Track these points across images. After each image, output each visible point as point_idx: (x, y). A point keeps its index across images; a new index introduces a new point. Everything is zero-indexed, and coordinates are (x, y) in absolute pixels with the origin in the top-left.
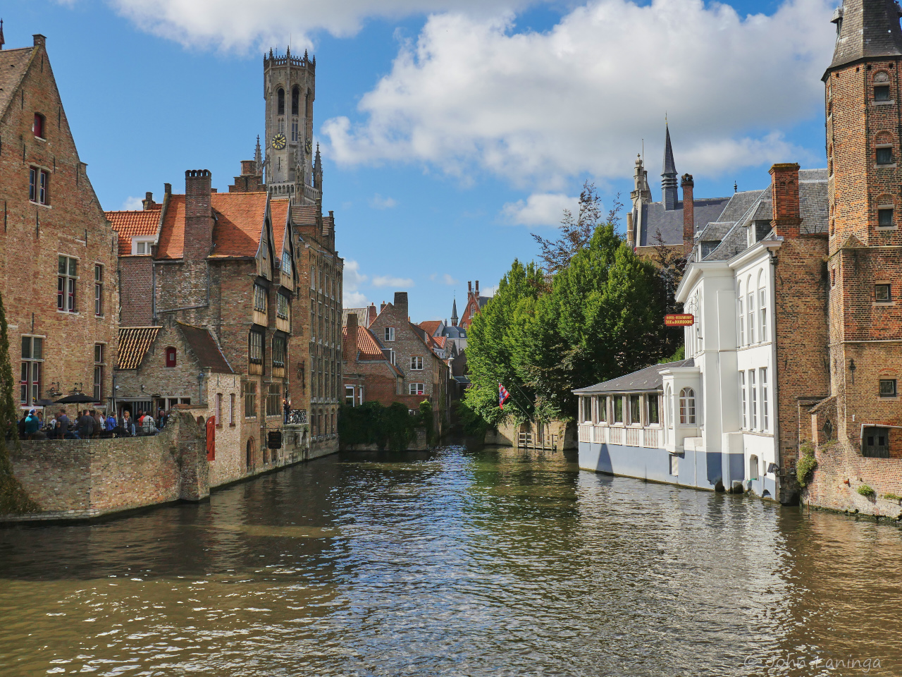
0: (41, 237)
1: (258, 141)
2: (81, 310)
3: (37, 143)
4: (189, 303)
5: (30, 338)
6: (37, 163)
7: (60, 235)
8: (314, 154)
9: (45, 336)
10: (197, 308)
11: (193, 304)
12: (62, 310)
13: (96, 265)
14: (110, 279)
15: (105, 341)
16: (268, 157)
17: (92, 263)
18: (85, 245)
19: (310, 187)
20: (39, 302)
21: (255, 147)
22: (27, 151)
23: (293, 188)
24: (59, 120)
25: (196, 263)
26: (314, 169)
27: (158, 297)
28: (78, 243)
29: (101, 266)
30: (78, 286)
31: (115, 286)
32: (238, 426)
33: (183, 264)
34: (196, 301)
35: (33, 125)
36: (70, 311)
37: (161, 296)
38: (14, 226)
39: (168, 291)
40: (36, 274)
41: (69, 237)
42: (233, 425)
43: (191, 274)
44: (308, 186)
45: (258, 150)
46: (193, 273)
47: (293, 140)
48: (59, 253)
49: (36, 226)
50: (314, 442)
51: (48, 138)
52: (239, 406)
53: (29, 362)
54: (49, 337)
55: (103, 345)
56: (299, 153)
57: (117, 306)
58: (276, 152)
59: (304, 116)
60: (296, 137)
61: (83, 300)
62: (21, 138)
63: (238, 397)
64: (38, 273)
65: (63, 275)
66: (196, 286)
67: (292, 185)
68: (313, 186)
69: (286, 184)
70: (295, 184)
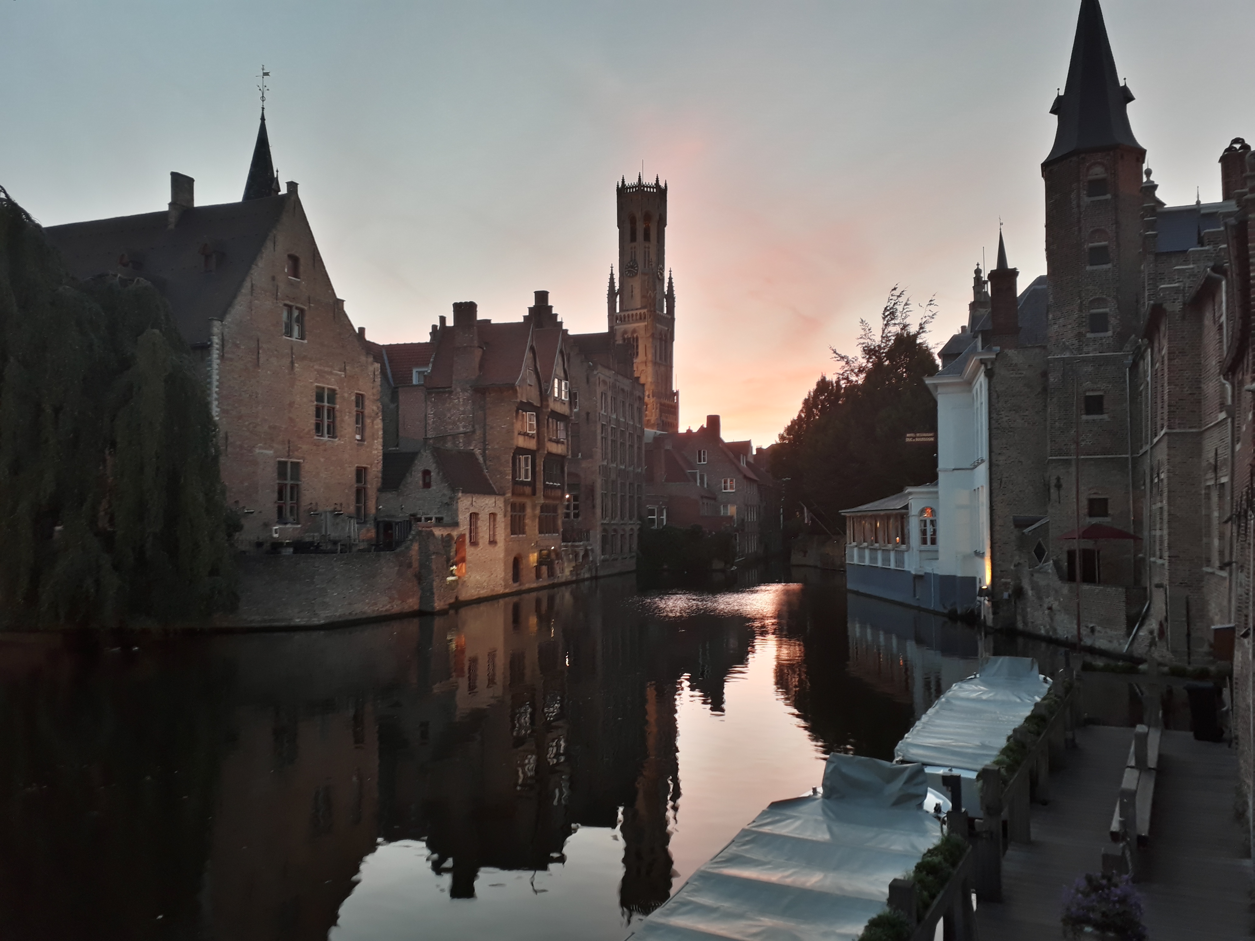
0: (296, 370)
1: (612, 270)
2: (341, 436)
3: (291, 283)
4: (458, 428)
5: (285, 463)
6: (291, 301)
7: (316, 367)
8: (666, 282)
9: (301, 461)
10: (465, 433)
11: (461, 429)
12: (322, 436)
13: (357, 394)
14: (372, 407)
15: (367, 465)
16: (621, 284)
17: (352, 393)
18: (343, 376)
19: (662, 314)
20: (295, 429)
22: (280, 290)
23: (645, 316)
24: (314, 260)
25: (464, 390)
26: (667, 295)
27: (430, 421)
28: (336, 375)
29: (362, 395)
30: (338, 414)
31: (377, 414)
32: (501, 544)
33: (452, 392)
34: (464, 427)
35: (286, 266)
36: (329, 437)
37: (433, 422)
38: (267, 360)
39: (439, 418)
40: (291, 404)
41: (326, 369)
42: (493, 542)
43: (459, 401)
44: (660, 313)
45: (612, 279)
46: (461, 400)
47: (645, 267)
48: (316, 384)
49: (290, 359)
50: (604, 561)
51: (301, 277)
52: (503, 525)
53: (286, 485)
54: (306, 461)
55: (365, 468)
56: (651, 280)
57: (381, 433)
58: (630, 279)
59: (656, 243)
60: (648, 264)
61: (342, 427)
62: (273, 278)
63: (500, 517)
64: (294, 402)
65: (321, 404)
66: (464, 413)
67: (644, 312)
68: (665, 312)
69: (638, 312)
70: (647, 311)
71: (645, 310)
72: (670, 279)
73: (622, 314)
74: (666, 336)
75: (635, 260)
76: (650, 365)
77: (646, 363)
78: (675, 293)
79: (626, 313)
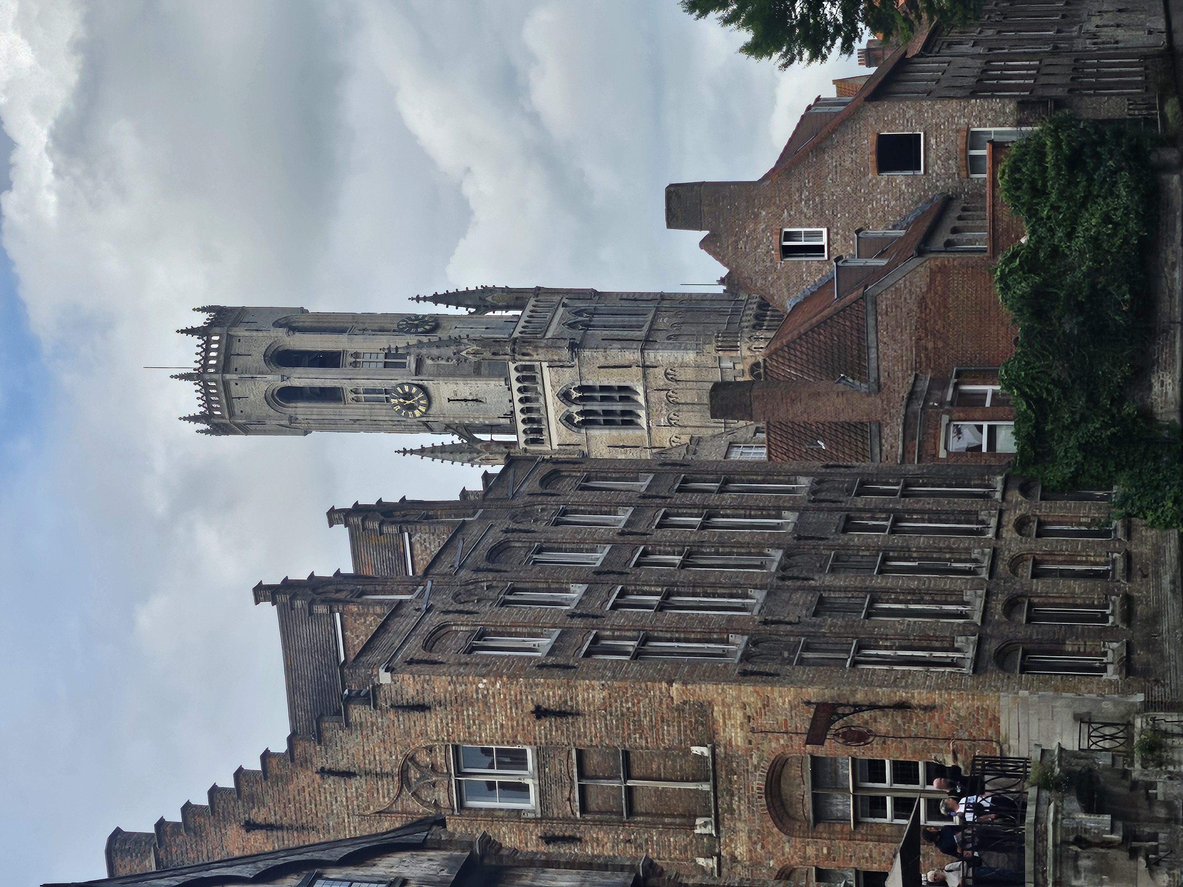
1: (412, 452)
8: (441, 309)
16: (448, 428)
19: (522, 323)
21: (427, 460)
23: (525, 368)
26: (477, 307)
44: (519, 329)
45: (434, 452)
47: (403, 365)
56: (435, 352)
58: (435, 406)
59: (344, 337)
60: (397, 356)
67: (516, 369)
68: (519, 313)
69: (516, 385)
70: (514, 361)
71: (512, 366)
72: (436, 299)
73: (521, 427)
74: (579, 313)
75: (386, 392)
76: (651, 356)
77: (645, 367)
78: (472, 288)
79: (520, 417)
